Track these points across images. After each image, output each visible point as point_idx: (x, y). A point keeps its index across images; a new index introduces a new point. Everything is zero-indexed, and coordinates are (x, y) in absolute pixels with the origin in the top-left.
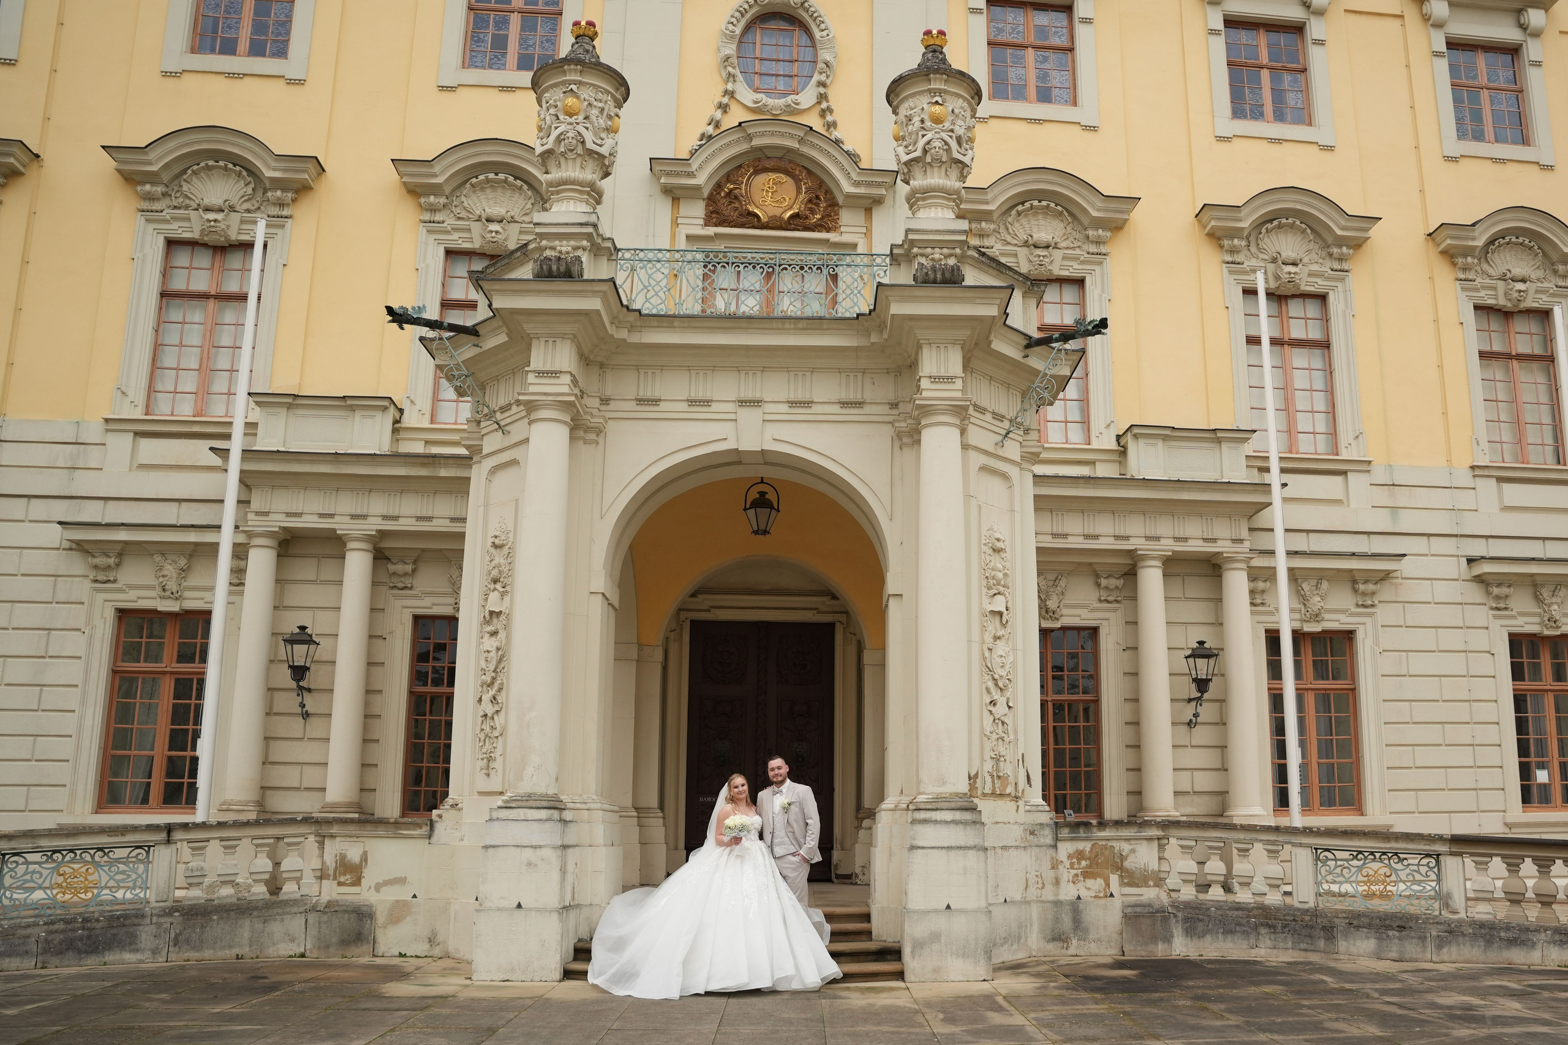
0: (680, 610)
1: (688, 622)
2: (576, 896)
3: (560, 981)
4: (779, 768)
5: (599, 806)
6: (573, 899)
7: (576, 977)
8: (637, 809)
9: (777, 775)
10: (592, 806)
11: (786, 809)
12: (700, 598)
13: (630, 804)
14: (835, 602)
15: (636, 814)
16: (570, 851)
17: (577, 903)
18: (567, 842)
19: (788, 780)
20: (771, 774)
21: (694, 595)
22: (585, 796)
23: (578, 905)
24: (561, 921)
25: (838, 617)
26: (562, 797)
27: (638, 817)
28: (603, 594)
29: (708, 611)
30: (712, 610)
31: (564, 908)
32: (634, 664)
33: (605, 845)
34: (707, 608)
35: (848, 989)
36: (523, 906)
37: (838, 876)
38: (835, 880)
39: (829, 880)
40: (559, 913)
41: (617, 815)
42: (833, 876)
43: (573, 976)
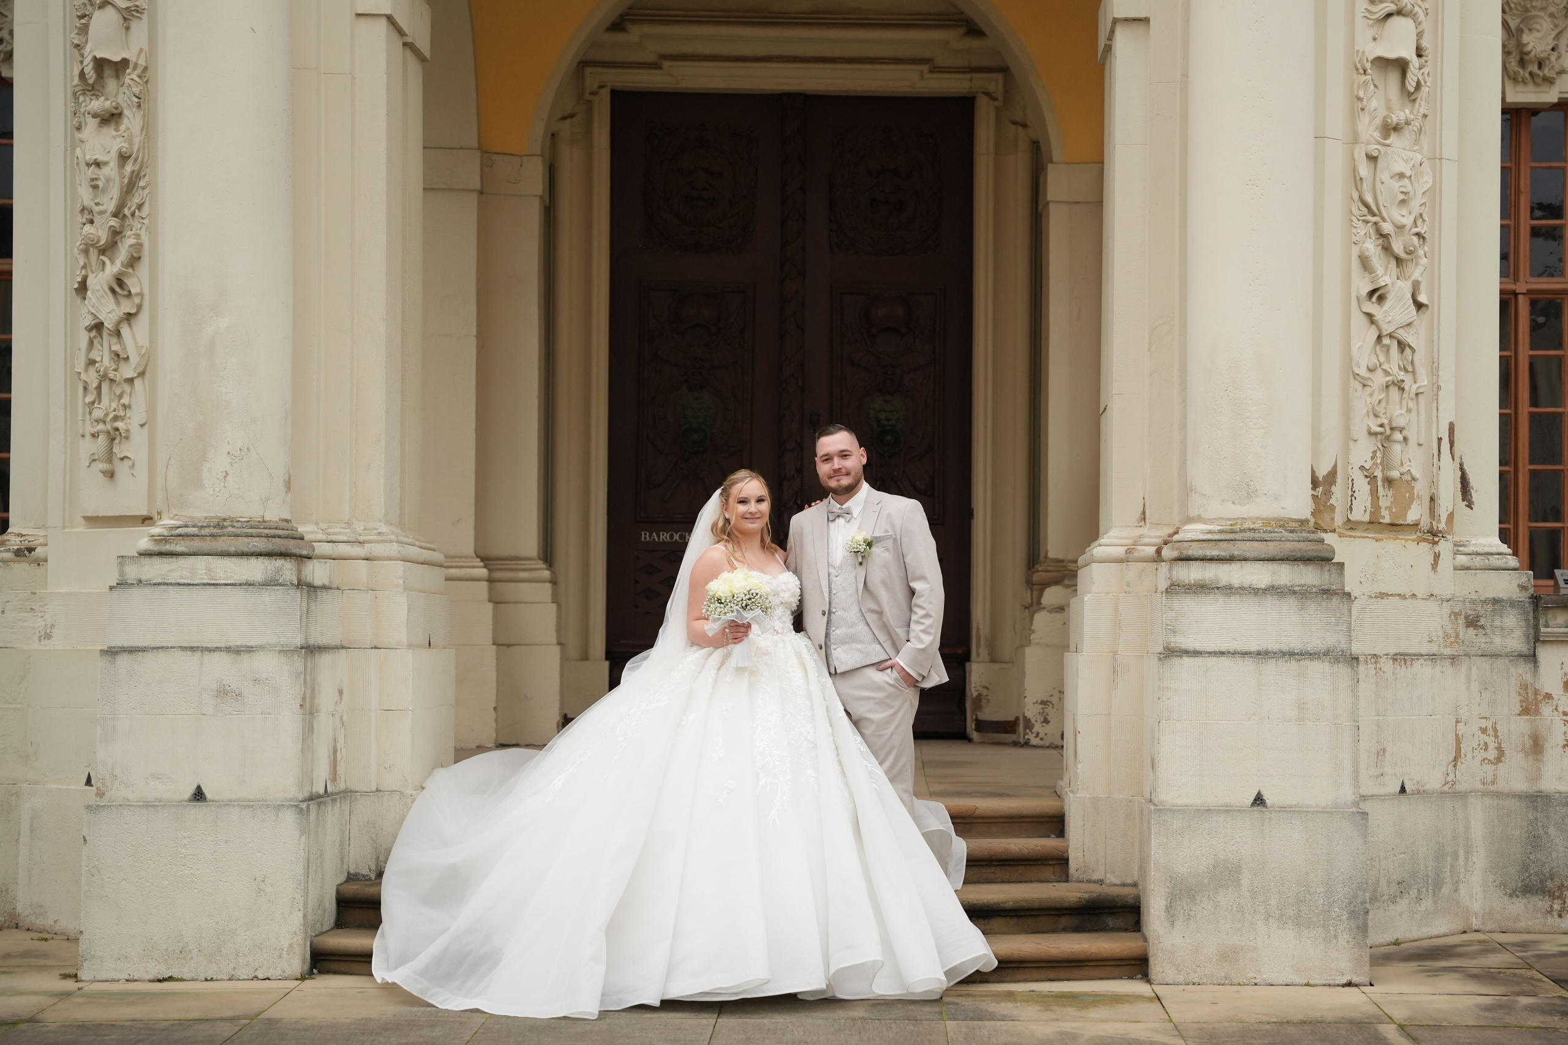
0: (583, 64)
1: (606, 94)
2: (341, 769)
3: (303, 978)
4: (844, 455)
5: (394, 549)
6: (334, 777)
7: (342, 966)
8: (487, 560)
9: (837, 472)
10: (378, 549)
11: (861, 555)
12: (635, 32)
13: (469, 548)
14: (975, 43)
15: (484, 572)
16: (325, 659)
17: (342, 786)
18: (316, 639)
19: (865, 486)
20: (823, 469)
21: (618, 26)
22: (359, 527)
23: (346, 792)
24: (304, 831)
25: (981, 82)
26: (302, 529)
27: (490, 580)
28: (389, 18)
29: (655, 66)
30: (666, 64)
31: (311, 798)
32: (473, 200)
33: (410, 646)
34: (651, 58)
35: (1010, 996)
36: (208, 795)
37: (981, 726)
38: (975, 736)
39: (960, 736)
40: (300, 811)
41: (440, 574)
42: (970, 726)
43: (334, 966)
